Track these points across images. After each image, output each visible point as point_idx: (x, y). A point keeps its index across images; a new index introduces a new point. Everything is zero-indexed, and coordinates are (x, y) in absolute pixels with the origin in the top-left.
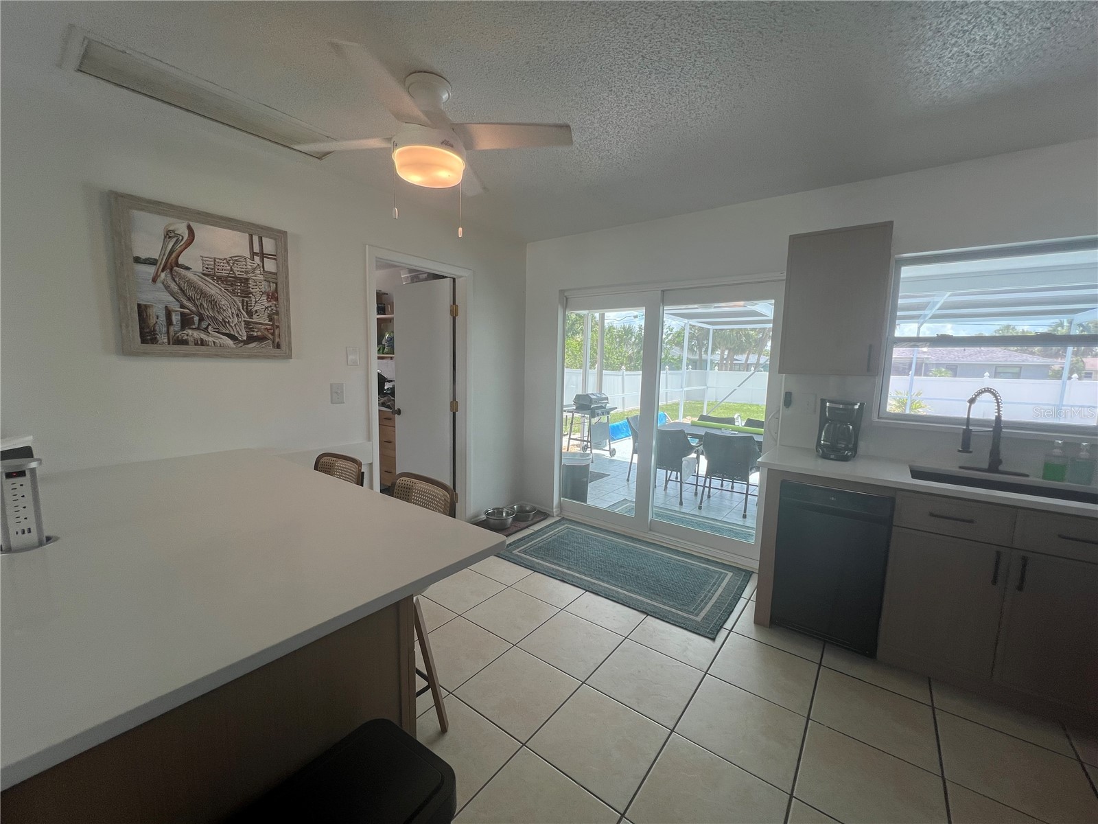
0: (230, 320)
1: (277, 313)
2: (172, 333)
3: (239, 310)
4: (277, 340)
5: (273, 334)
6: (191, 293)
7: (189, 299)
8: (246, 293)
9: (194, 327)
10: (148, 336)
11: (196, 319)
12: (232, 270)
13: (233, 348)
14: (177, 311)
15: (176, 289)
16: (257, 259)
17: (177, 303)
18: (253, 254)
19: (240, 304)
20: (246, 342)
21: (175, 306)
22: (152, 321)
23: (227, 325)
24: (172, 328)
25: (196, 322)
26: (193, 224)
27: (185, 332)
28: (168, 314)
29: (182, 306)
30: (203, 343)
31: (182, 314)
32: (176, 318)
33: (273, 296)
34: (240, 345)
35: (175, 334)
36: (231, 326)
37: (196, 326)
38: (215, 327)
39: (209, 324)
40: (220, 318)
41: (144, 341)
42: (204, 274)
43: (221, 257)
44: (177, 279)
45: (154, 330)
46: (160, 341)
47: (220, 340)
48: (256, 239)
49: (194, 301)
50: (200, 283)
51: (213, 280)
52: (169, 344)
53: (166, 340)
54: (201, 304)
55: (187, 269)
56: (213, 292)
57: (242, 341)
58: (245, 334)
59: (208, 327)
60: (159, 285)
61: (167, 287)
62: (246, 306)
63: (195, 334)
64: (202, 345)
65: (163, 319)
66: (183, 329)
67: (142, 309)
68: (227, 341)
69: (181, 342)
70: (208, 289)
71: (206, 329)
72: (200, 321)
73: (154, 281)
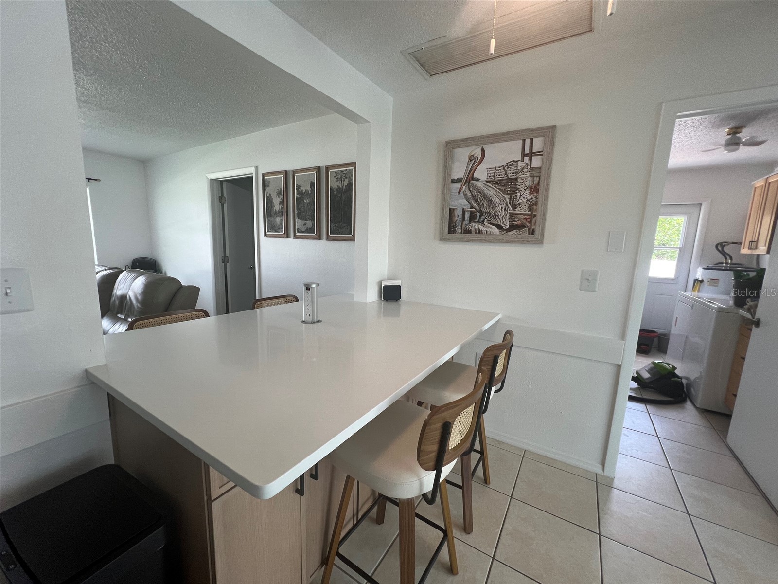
0: (500, 214)
1: (536, 204)
2: (464, 226)
3: (507, 205)
4: (533, 227)
5: (530, 222)
6: (478, 197)
7: (476, 201)
8: (514, 190)
9: (476, 221)
10: (452, 229)
11: (478, 214)
12: (506, 174)
13: (498, 235)
14: (468, 211)
15: (469, 194)
16: (526, 159)
17: (469, 205)
18: (524, 155)
19: (508, 200)
20: (508, 230)
21: (468, 208)
22: (455, 219)
23: (497, 217)
24: (464, 223)
25: (478, 217)
26: (485, 147)
27: (471, 225)
28: (464, 212)
29: (472, 207)
30: (479, 232)
31: (471, 213)
32: (467, 215)
33: (535, 189)
34: (505, 232)
35: (466, 226)
36: (499, 218)
37: (478, 220)
38: (489, 220)
39: (486, 218)
40: (493, 213)
41: (450, 232)
42: (487, 182)
43: (499, 166)
44: (471, 189)
45: (456, 225)
46: (457, 232)
47: (490, 229)
48: (528, 142)
49: (479, 202)
50: (484, 188)
51: (492, 184)
52: (461, 233)
53: (460, 231)
54: (483, 204)
55: (478, 180)
56: (491, 193)
57: (504, 230)
58: (508, 224)
59: (484, 220)
60: (462, 194)
61: (465, 195)
62: (512, 200)
63: (476, 226)
64: (479, 233)
65: (460, 216)
66: (470, 223)
67: (451, 211)
68: (495, 230)
69: (468, 232)
70: (488, 192)
71: (483, 221)
72: (481, 216)
73: (459, 193)
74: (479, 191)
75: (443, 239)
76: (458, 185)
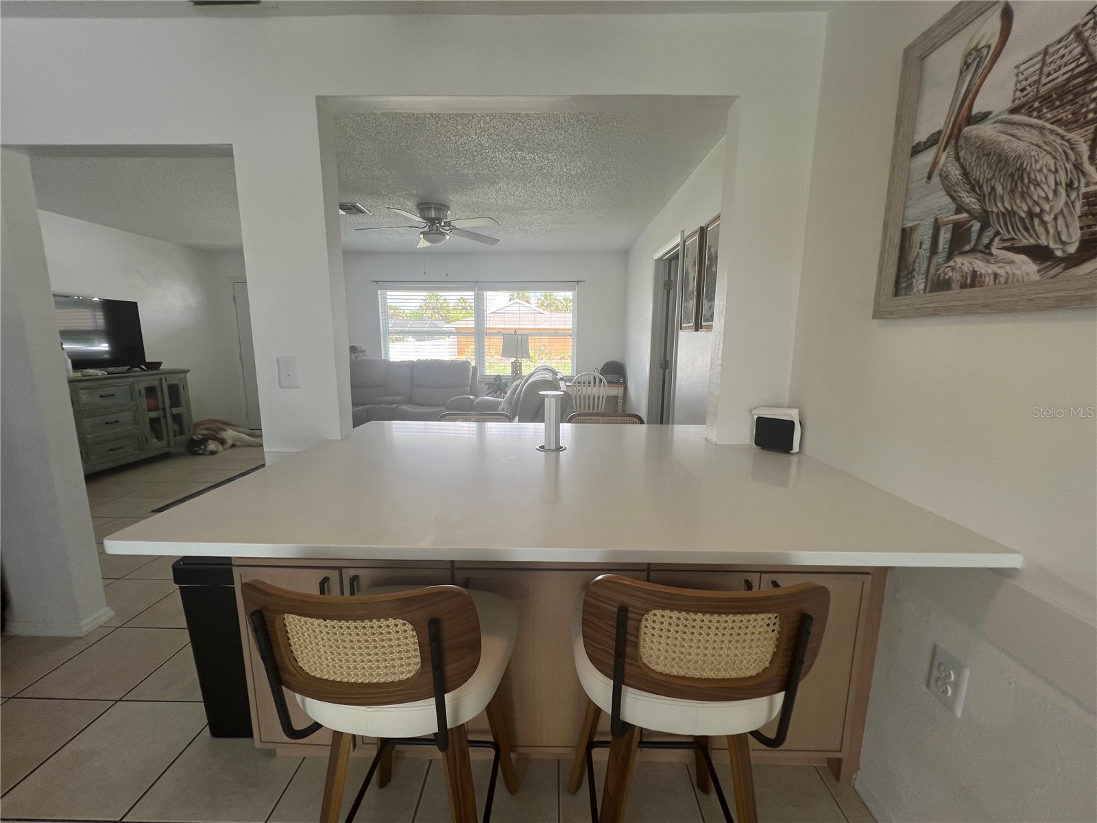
0: (1046, 207)
2: (932, 271)
3: (1077, 167)
6: (981, 171)
7: (974, 187)
9: (967, 248)
11: (976, 226)
13: (1035, 283)
14: (948, 222)
15: (956, 173)
20: (1073, 261)
22: (914, 253)
23: (1036, 221)
24: (934, 261)
25: (974, 236)
27: (952, 263)
28: (937, 227)
30: (974, 280)
31: (957, 226)
32: (945, 236)
35: (937, 270)
36: (1044, 223)
37: (973, 243)
38: (1007, 236)
39: (998, 233)
40: (1024, 209)
42: (1013, 111)
44: (962, 154)
45: (913, 269)
46: (915, 289)
47: (1008, 267)
49: (981, 187)
50: (1003, 138)
52: (925, 292)
53: (922, 286)
54: (993, 189)
55: (984, 117)
56: (1024, 147)
57: (1061, 260)
58: (1076, 235)
59: (992, 240)
60: (936, 179)
61: (944, 178)
63: (964, 264)
64: (972, 285)
65: (927, 245)
66: (950, 257)
67: (906, 234)
68: (1026, 267)
69: (942, 285)
70: (1015, 144)
71: (988, 246)
72: (982, 230)
73: (929, 177)
74: (986, 151)
75: (880, 313)
76: (927, 157)
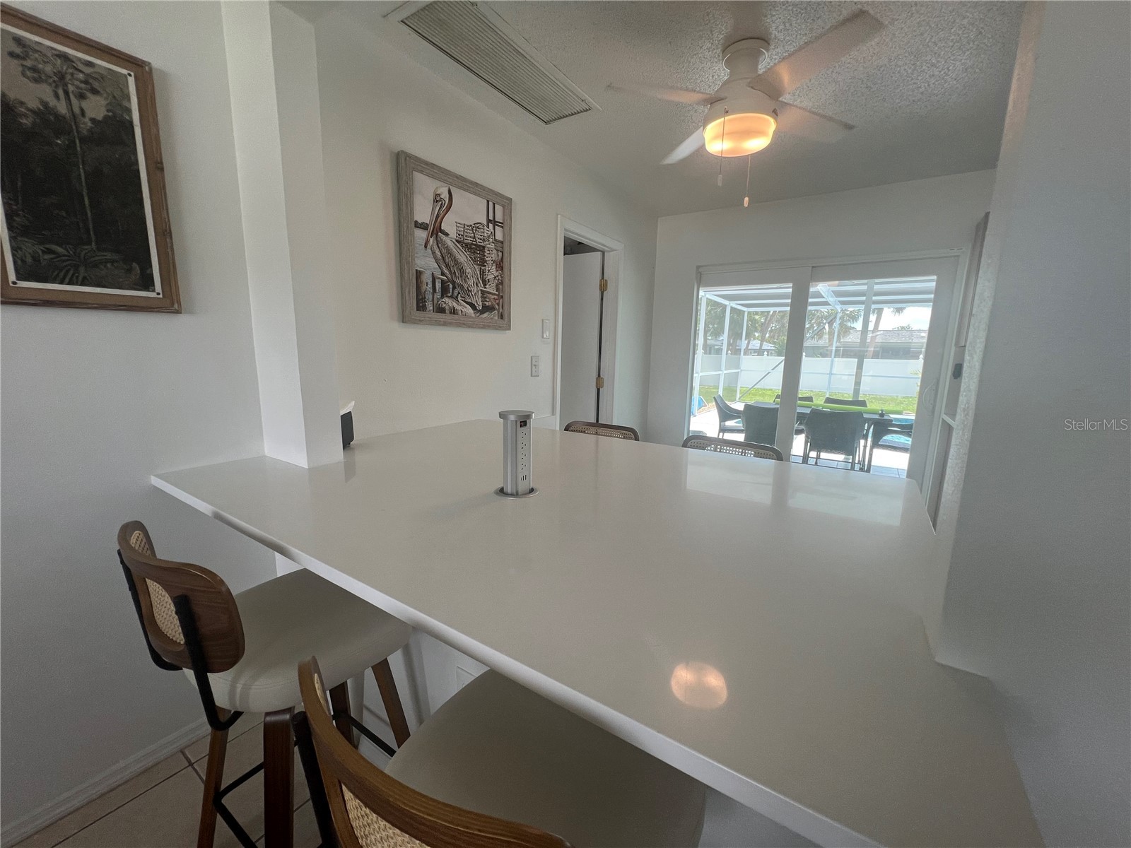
0: (472, 289)
1: (502, 283)
2: (435, 302)
3: (478, 279)
4: (501, 310)
5: (498, 304)
6: (448, 260)
7: (447, 266)
8: (483, 263)
9: (449, 295)
10: (421, 306)
12: (474, 238)
13: (473, 317)
14: (439, 278)
15: (438, 254)
16: (491, 225)
17: (439, 270)
18: (489, 221)
19: (478, 273)
20: (482, 312)
21: (438, 274)
22: (424, 287)
23: (470, 294)
24: (435, 296)
25: (451, 290)
27: (443, 300)
28: (434, 279)
29: (443, 274)
30: (454, 312)
31: (443, 282)
32: (438, 285)
33: (500, 266)
34: (478, 314)
35: (438, 302)
36: (473, 295)
38: (462, 295)
39: (459, 293)
40: (466, 286)
41: (418, 309)
43: (469, 224)
44: (440, 245)
45: (425, 298)
46: (428, 309)
47: (465, 309)
48: (491, 204)
49: (450, 268)
50: (454, 250)
51: (463, 247)
52: (433, 312)
53: (431, 308)
54: (454, 272)
55: (447, 235)
56: (462, 260)
58: (481, 304)
59: (458, 295)
61: (434, 253)
62: (482, 273)
63: (449, 302)
64: (454, 313)
65: (430, 286)
66: (442, 296)
67: (419, 274)
68: (470, 310)
69: (441, 310)
70: (459, 257)
71: (457, 297)
72: (454, 288)
73: (426, 247)
74: (449, 252)
75: (404, 318)
